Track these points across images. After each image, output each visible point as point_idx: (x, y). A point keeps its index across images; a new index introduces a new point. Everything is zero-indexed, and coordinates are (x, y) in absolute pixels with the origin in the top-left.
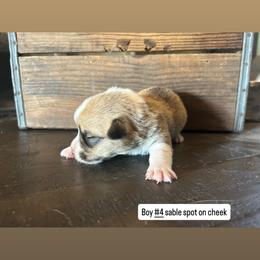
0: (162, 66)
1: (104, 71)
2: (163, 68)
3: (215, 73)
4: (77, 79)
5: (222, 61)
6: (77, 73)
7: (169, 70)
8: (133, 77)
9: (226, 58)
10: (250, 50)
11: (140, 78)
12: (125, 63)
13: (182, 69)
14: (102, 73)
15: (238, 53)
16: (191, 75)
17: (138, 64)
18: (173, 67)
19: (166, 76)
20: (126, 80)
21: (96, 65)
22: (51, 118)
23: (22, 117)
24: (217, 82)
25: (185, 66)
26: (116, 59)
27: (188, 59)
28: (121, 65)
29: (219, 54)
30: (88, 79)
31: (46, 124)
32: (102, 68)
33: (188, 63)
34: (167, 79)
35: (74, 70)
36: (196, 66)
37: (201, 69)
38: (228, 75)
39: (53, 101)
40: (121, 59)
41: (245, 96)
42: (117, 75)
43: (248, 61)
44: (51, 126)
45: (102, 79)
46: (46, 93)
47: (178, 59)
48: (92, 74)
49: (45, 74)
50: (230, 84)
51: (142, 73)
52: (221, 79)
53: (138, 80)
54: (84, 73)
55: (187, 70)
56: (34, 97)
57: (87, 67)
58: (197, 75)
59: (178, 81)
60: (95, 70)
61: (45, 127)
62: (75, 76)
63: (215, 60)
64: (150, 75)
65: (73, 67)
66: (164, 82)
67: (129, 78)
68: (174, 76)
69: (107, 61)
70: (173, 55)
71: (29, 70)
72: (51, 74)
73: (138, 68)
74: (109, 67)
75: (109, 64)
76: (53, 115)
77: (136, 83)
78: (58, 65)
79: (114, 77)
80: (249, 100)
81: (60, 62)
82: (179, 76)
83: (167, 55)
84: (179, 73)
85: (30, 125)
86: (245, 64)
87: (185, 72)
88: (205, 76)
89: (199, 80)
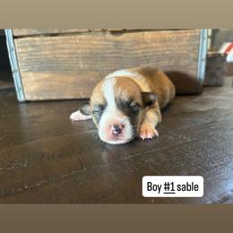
0: (137, 42)
1: (89, 48)
3: (180, 46)
4: (66, 56)
5: (185, 37)
6: (67, 51)
7: (143, 46)
8: (114, 53)
11: (119, 53)
12: (106, 41)
13: (154, 44)
14: (88, 51)
16: (161, 49)
17: (118, 42)
19: (141, 51)
21: (82, 44)
22: (46, 91)
23: (21, 92)
24: (182, 54)
25: (156, 42)
26: (99, 38)
27: (158, 36)
28: (104, 43)
29: (183, 31)
30: (76, 56)
31: (42, 96)
32: (88, 46)
33: (158, 40)
34: (143, 53)
36: (165, 41)
37: (169, 43)
38: (190, 48)
39: (47, 76)
40: (103, 38)
41: (204, 64)
42: (101, 52)
44: (47, 98)
45: (88, 55)
46: (41, 70)
47: (150, 36)
49: (39, 53)
50: (192, 55)
52: (185, 52)
53: (118, 55)
54: (72, 51)
55: (158, 45)
56: (31, 74)
57: (74, 46)
58: (166, 49)
59: (151, 54)
60: (82, 48)
61: (41, 98)
62: (64, 54)
63: (179, 35)
66: (139, 55)
69: (90, 40)
70: (146, 33)
71: (24, 50)
72: (44, 53)
73: (117, 44)
74: (93, 45)
76: (47, 88)
78: (49, 45)
79: (98, 54)
80: (207, 68)
83: (141, 33)
84: (152, 48)
85: (28, 98)
86: (203, 38)
87: (156, 47)
88: (173, 48)
89: (168, 52)
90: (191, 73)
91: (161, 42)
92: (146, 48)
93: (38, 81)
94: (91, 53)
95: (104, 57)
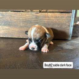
2: (45, 18)
3: (62, 20)
4: (16, 20)
6: (16, 18)
8: (35, 20)
9: (66, 15)
10: (74, 12)
12: (32, 15)
13: (52, 18)
15: (70, 14)
16: (54, 20)
17: (37, 16)
18: (49, 17)
19: (46, 20)
20: (32, 21)
21: (22, 16)
22: (7, 34)
24: (63, 23)
25: (53, 17)
26: (29, 14)
27: (54, 15)
28: (31, 16)
29: (64, 14)
30: (20, 20)
31: (5, 36)
32: (24, 17)
33: (54, 16)
34: (47, 21)
35: (15, 17)
36: (57, 17)
38: (67, 21)
39: (7, 28)
40: (31, 14)
41: (72, 28)
42: (30, 19)
43: (74, 16)
44: (7, 37)
45: (25, 21)
46: (4, 25)
47: (50, 15)
48: (21, 19)
49: (4, 18)
50: (67, 24)
51: (38, 19)
52: (65, 22)
53: (37, 21)
54: (18, 18)
55: (54, 18)
57: (19, 16)
58: (57, 20)
59: (50, 22)
61: (4, 37)
62: (15, 19)
63: (63, 15)
64: (41, 20)
65: (14, 16)
66: (45, 22)
67: (34, 20)
68: (49, 20)
69: (26, 14)
70: (49, 13)
72: (6, 18)
73: (37, 17)
74: (27, 16)
75: (27, 15)
76: (7, 33)
77: (36, 22)
79: (29, 20)
80: (73, 30)
81: (9, 14)
82: (51, 20)
83: (47, 13)
87: (53, 19)
88: (60, 21)
89: (57, 22)
90: (67, 31)
91: (54, 17)
92: (49, 19)
93: (3, 29)
94: (25, 20)
95: (31, 22)
